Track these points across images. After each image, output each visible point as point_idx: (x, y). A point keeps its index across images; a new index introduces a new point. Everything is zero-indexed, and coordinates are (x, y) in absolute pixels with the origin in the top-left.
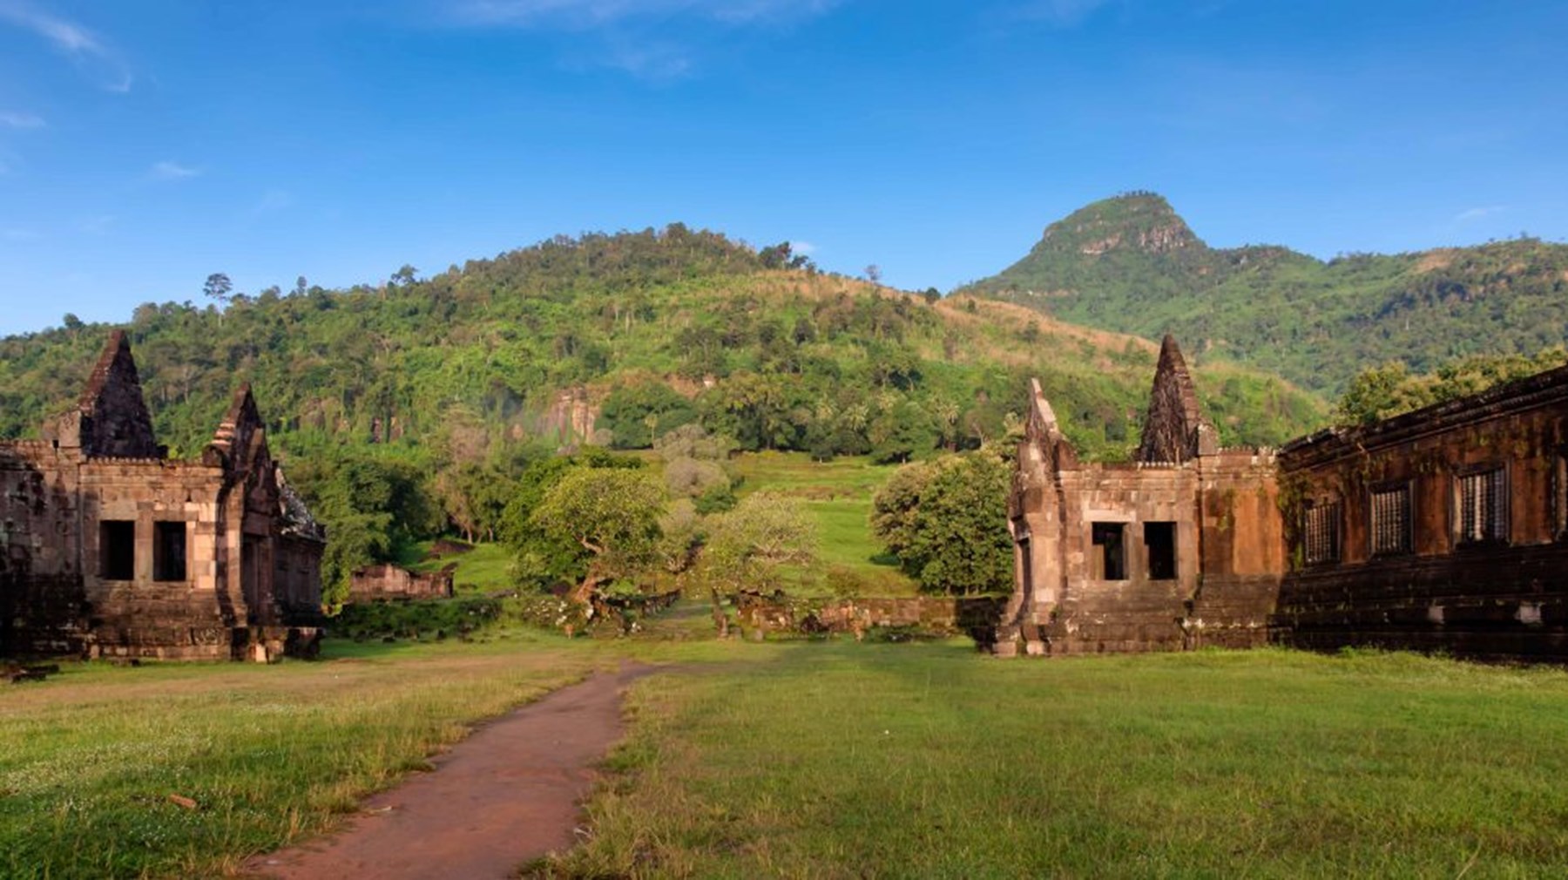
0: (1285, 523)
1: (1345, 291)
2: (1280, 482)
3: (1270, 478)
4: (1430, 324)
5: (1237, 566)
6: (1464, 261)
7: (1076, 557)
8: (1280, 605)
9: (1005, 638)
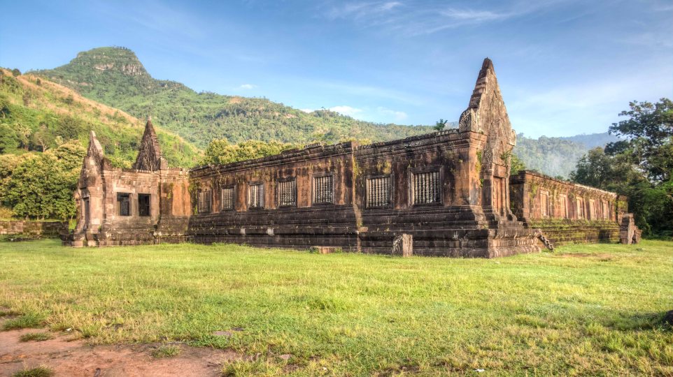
0: (191, 196)
1: (205, 106)
2: (190, 182)
3: (186, 180)
4: (234, 124)
5: (174, 213)
6: (245, 103)
7: (110, 206)
8: (189, 227)
9: (78, 239)
